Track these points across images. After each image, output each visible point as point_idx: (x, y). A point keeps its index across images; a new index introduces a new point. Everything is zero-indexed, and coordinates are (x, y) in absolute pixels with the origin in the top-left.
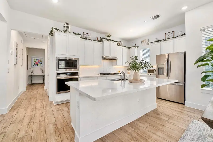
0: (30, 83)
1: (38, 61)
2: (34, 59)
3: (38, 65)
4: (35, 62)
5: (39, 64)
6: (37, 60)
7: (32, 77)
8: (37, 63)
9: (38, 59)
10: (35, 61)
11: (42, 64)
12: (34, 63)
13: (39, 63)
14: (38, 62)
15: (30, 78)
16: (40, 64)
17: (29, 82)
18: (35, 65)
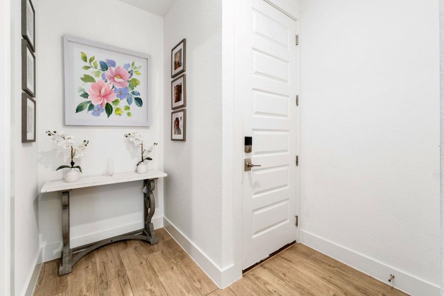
0: (50, 249)
1: (112, 78)
2: (85, 59)
3: (109, 110)
4: (88, 87)
5: (116, 102)
6: (104, 67)
7: (66, 207)
8: (106, 96)
9: (113, 64)
10: (87, 79)
11: (139, 101)
12: (85, 95)
13: (121, 94)
14: (109, 85)
15: (52, 212)
16: (123, 103)
17: (43, 245)
18: (91, 107)
